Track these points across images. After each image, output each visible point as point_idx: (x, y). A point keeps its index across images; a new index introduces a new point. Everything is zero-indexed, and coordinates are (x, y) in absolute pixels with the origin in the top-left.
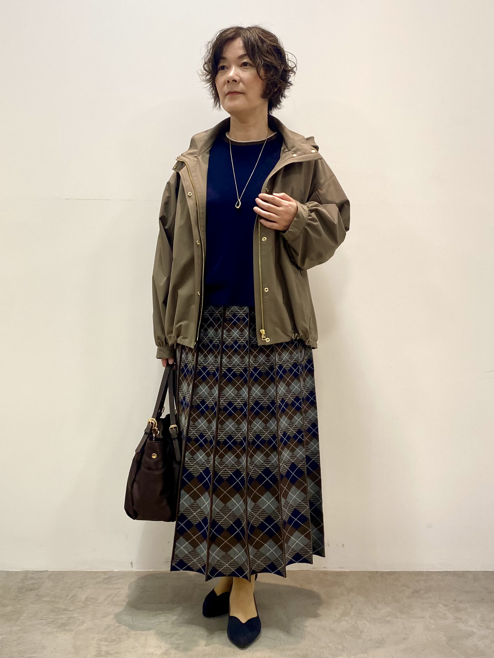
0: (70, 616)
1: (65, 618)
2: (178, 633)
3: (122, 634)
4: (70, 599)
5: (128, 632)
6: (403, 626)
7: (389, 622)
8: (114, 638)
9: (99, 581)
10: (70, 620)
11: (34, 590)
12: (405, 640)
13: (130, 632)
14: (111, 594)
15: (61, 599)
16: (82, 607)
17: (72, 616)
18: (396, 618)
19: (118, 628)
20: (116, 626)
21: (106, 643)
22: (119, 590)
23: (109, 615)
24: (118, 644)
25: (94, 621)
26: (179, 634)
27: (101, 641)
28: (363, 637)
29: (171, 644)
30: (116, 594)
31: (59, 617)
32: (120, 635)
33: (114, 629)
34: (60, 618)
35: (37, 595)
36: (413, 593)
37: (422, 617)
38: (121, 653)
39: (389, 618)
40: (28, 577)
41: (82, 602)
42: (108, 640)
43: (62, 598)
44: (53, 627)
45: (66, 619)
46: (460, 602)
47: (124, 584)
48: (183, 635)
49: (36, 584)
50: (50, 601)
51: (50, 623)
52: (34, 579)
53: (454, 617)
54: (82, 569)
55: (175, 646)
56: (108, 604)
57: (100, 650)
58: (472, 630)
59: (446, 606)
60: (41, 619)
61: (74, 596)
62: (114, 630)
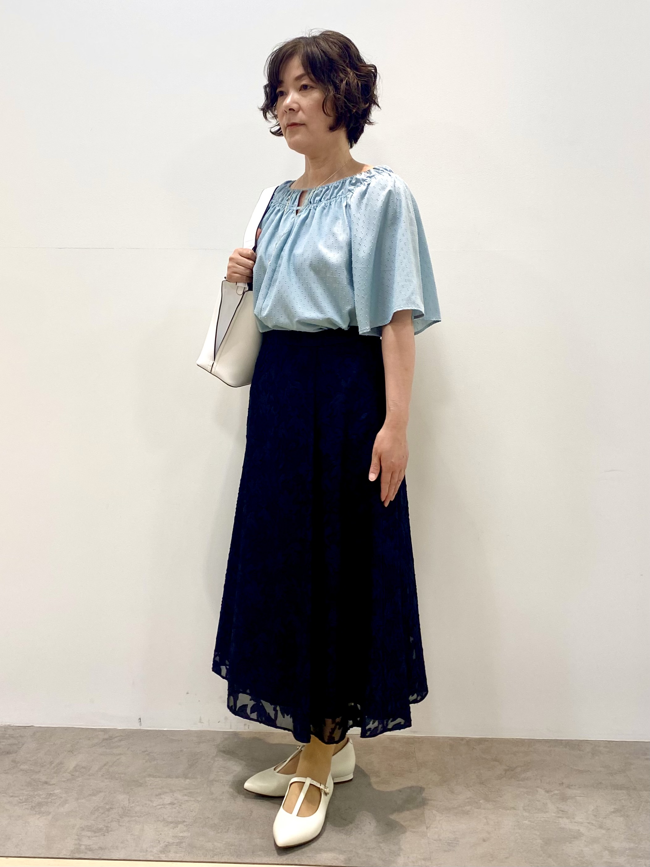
0: (49, 793)
1: (42, 795)
2: (184, 821)
3: (112, 821)
4: (54, 768)
5: (121, 817)
6: (485, 821)
7: (467, 813)
8: (101, 826)
9: (96, 743)
10: (48, 798)
11: (12, 754)
12: (484, 841)
13: (122, 818)
14: (108, 762)
15: (42, 766)
16: (68, 780)
17: (51, 792)
18: (477, 808)
19: (108, 811)
20: (106, 809)
21: (89, 834)
22: (118, 757)
23: (100, 792)
24: (104, 835)
25: (79, 801)
26: (185, 824)
27: (83, 830)
28: (428, 834)
29: (173, 837)
30: (115, 762)
31: (36, 793)
32: (109, 823)
33: (103, 813)
34: (37, 795)
35: (14, 761)
36: (506, 771)
37: (514, 808)
38: (106, 848)
39: (468, 808)
40: (7, 734)
41: (69, 773)
42: (93, 829)
43: (45, 766)
44: (26, 808)
45: (44, 796)
46: (569, 787)
47: (127, 749)
48: (191, 824)
49: (15, 744)
50: (28, 770)
51: (23, 802)
52: (13, 737)
53: (558, 808)
54: (78, 725)
55: (178, 841)
56: (102, 776)
57: (79, 843)
58: (579, 830)
59: (547, 792)
60: (12, 796)
61: (61, 763)
62: (103, 815)
